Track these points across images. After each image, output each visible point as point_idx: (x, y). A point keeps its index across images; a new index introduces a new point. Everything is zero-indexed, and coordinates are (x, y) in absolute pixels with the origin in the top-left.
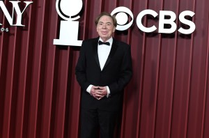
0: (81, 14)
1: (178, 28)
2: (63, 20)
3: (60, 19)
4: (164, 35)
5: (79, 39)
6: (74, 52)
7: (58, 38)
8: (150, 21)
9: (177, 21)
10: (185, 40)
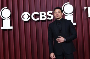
0: (10, 16)
1: (47, 18)
4: (42, 21)
5: (11, 26)
7: (2, 26)
8: (37, 16)
9: (47, 15)
10: (50, 22)
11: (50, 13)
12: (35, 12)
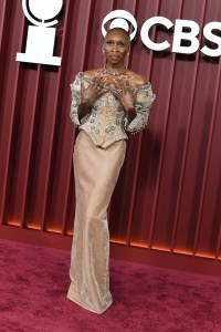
0: (59, 17)
1: (201, 47)
2: (32, 24)
3: (28, 23)
4: (180, 56)
5: (56, 53)
6: (47, 73)
7: (23, 51)
8: (161, 34)
9: (201, 36)
10: (210, 65)
11: (215, 32)
12: (159, 15)
